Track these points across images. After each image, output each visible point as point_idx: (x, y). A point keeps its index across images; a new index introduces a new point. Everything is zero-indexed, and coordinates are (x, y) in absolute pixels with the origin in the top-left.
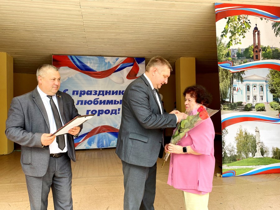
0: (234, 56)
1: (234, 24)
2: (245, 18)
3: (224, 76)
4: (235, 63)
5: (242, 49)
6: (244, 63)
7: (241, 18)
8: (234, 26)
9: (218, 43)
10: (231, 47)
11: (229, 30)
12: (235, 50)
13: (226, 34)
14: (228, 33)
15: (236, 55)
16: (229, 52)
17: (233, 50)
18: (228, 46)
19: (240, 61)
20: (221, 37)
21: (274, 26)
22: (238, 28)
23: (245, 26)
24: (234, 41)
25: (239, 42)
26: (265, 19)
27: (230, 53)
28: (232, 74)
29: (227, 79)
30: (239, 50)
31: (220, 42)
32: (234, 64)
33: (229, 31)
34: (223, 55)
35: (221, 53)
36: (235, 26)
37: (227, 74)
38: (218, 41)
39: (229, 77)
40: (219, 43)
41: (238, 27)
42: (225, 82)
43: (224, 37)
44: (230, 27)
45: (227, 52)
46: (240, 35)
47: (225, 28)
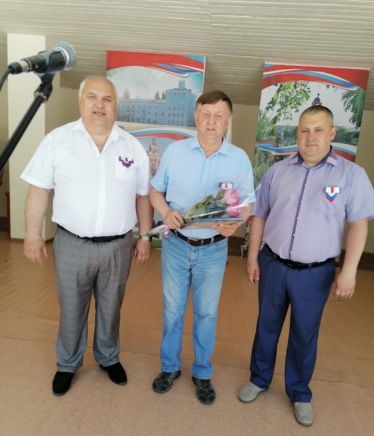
0: (279, 135)
1: (287, 93)
2: (303, 85)
3: (262, 160)
4: (280, 143)
5: (291, 127)
6: (291, 145)
7: (297, 85)
8: (286, 96)
9: (260, 118)
10: (278, 124)
11: (279, 100)
12: (283, 127)
13: (273, 106)
14: (276, 105)
15: (282, 134)
16: (273, 130)
17: (280, 127)
18: (274, 121)
19: (286, 142)
20: (265, 110)
21: (346, 96)
22: (292, 99)
23: (301, 96)
24: (284, 115)
25: (289, 116)
26: (333, 87)
27: (275, 131)
28: (273, 158)
29: (265, 163)
30: (288, 127)
31: (264, 117)
32: (279, 145)
33: (277, 102)
34: (265, 133)
35: (263, 131)
36: (288, 95)
37: (267, 158)
38: (260, 115)
39: (268, 160)
40: (262, 117)
41: (292, 97)
42: (263, 166)
43: (270, 110)
44: (281, 97)
45: (272, 129)
46: (293, 107)
47: (273, 98)
